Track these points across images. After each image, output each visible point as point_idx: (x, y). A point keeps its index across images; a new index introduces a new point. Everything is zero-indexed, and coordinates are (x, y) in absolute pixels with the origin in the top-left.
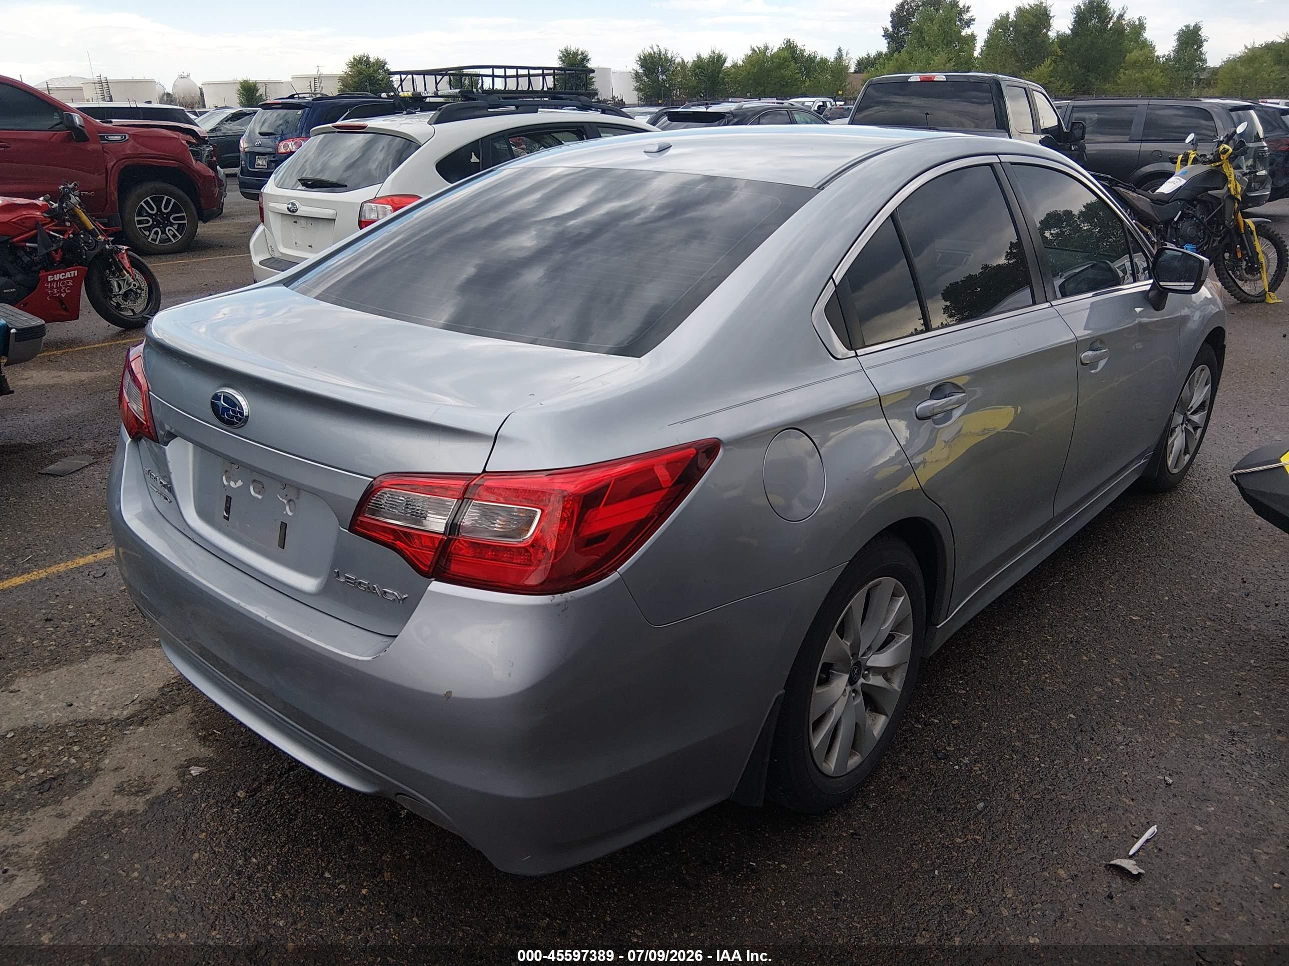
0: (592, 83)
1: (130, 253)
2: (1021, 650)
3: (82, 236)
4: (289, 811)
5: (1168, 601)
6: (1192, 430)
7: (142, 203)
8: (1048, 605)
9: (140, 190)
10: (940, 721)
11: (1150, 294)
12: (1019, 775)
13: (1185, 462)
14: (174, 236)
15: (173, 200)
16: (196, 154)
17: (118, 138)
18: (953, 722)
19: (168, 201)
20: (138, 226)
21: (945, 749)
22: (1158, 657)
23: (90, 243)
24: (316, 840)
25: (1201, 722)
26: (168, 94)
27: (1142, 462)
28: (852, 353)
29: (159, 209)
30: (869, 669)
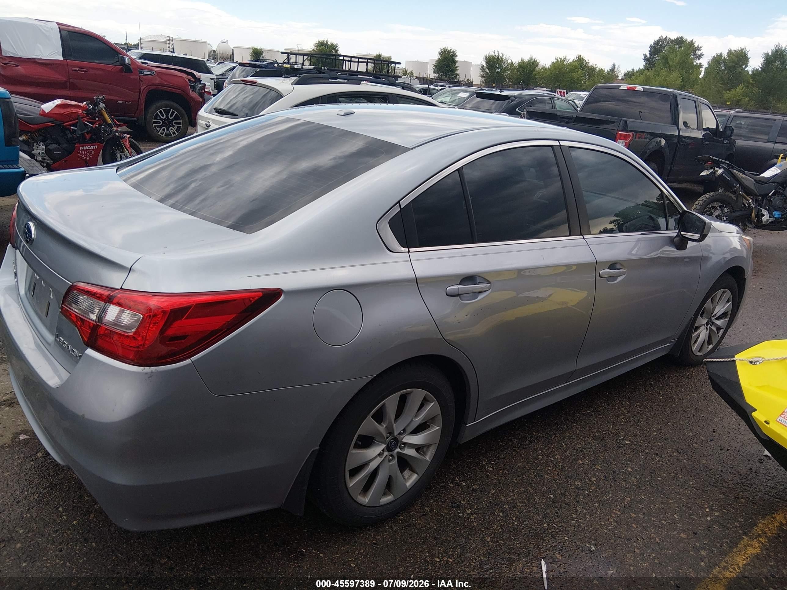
0: (456, 70)
1: (131, 139)
2: (541, 449)
3: (103, 126)
4: (59, 469)
5: (656, 435)
6: (716, 331)
7: (158, 112)
8: (575, 425)
9: (158, 104)
10: (466, 484)
11: (675, 240)
12: (498, 526)
13: (709, 349)
14: (174, 133)
15: (176, 112)
16: (192, 87)
17: (150, 73)
18: (474, 487)
19: (173, 113)
20: (154, 125)
21: (460, 502)
22: (629, 469)
23: (107, 131)
24: (65, 488)
25: (635, 516)
26: (214, 51)
27: (668, 345)
28: (407, 250)
29: (167, 117)
30: (405, 444)
